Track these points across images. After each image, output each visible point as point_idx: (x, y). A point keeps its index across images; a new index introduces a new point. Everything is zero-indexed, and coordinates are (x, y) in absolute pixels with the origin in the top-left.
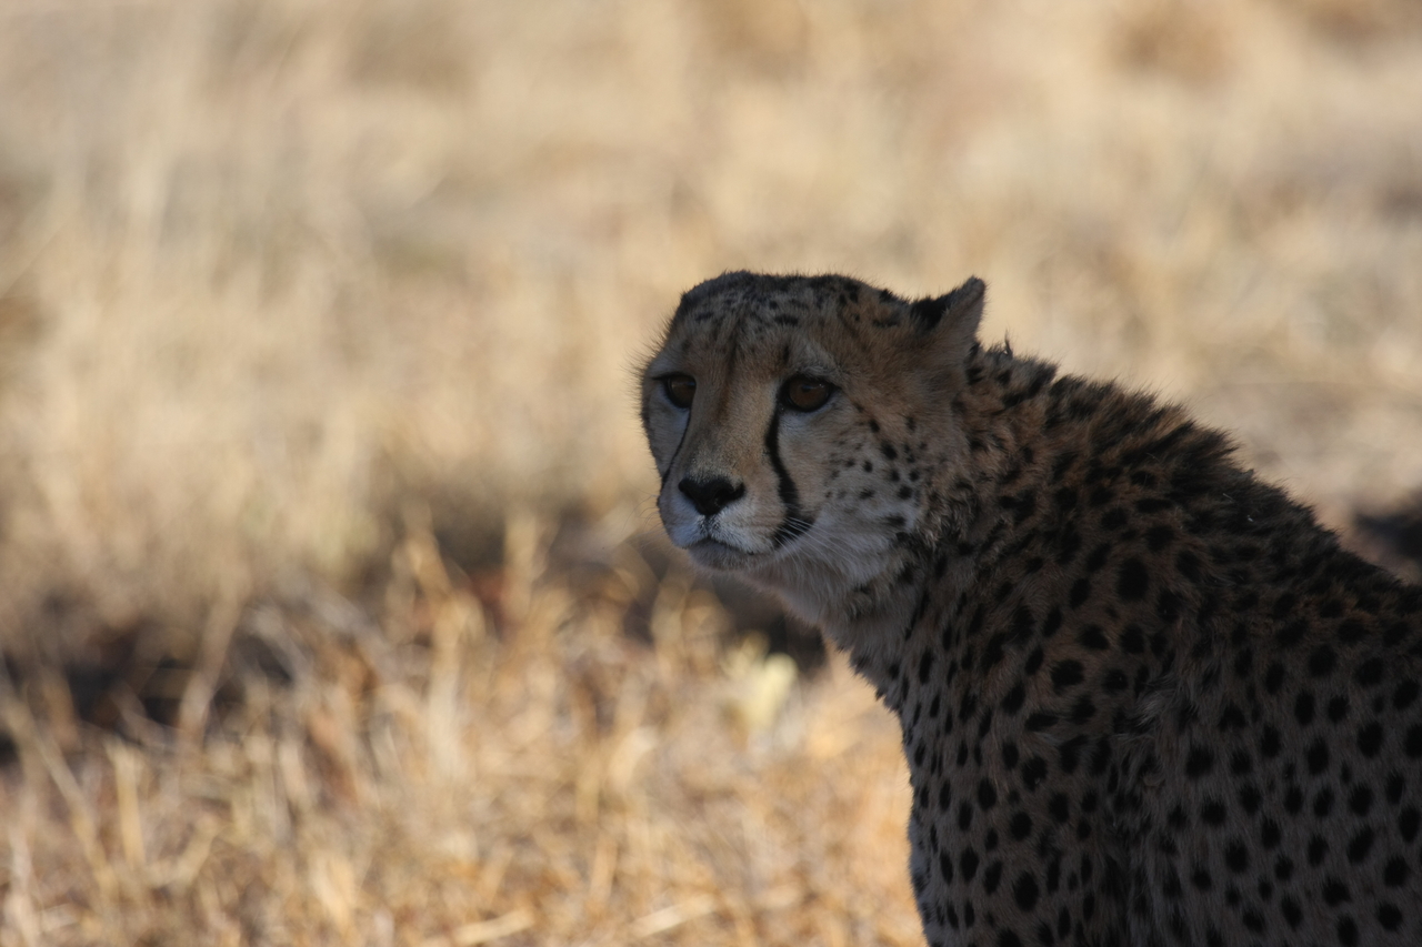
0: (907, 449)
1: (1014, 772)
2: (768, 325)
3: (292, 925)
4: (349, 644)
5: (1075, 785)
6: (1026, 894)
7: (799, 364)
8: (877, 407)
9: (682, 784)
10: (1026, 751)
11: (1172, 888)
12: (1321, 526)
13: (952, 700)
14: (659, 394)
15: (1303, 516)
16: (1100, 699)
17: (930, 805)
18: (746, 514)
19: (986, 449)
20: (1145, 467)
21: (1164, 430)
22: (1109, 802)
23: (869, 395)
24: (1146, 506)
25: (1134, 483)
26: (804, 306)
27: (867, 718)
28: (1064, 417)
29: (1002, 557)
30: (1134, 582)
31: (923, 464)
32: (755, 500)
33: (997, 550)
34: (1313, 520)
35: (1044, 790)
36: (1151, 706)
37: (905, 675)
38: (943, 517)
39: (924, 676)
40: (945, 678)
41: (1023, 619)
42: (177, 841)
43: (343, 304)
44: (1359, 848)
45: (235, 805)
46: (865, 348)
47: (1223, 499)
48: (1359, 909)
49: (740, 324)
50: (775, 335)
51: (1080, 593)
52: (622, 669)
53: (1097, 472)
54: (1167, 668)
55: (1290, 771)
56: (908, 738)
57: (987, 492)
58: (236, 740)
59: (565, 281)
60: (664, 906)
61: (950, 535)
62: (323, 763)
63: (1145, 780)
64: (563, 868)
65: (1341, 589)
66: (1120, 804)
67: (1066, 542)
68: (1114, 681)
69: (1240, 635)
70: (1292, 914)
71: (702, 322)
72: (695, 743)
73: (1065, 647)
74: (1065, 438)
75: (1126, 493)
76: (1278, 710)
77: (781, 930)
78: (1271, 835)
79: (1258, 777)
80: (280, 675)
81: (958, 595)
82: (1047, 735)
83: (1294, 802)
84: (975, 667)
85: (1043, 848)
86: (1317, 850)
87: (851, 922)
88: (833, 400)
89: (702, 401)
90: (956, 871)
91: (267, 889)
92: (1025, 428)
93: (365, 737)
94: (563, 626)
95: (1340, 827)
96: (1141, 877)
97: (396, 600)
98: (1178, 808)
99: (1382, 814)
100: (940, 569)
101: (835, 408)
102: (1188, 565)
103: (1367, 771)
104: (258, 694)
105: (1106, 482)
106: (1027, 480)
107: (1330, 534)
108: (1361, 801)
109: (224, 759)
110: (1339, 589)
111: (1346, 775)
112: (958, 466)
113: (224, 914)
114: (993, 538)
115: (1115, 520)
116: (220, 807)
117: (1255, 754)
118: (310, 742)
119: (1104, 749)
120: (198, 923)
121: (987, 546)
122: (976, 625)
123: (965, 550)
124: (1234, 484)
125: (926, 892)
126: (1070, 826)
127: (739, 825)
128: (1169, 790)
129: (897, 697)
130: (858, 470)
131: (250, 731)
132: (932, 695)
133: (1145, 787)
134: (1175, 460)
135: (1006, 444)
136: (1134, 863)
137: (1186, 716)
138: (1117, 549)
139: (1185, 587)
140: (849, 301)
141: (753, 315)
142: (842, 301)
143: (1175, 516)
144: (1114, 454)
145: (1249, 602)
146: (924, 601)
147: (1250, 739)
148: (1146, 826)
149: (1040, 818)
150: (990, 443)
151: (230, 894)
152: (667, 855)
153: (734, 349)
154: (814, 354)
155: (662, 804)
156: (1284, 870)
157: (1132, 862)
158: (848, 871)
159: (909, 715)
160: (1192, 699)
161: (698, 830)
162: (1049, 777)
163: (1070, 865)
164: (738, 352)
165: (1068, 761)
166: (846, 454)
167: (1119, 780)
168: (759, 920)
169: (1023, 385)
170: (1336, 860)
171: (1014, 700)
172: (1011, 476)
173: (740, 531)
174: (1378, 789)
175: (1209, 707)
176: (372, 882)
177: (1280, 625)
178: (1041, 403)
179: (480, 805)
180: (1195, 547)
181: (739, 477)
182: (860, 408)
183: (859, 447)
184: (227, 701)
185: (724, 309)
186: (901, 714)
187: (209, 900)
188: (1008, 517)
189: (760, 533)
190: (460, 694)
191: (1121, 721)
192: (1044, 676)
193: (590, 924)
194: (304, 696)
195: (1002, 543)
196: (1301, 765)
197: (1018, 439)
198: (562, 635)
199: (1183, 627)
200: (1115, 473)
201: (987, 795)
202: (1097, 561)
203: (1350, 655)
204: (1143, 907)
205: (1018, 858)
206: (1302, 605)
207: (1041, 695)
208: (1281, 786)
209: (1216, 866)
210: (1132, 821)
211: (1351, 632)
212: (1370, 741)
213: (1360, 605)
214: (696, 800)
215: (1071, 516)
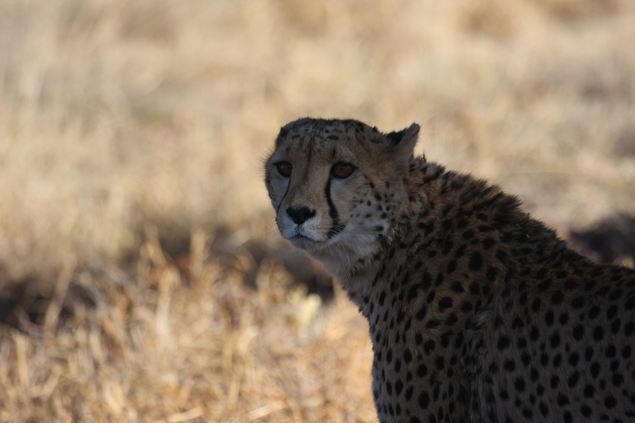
0: (386, 196)
1: (420, 346)
2: (325, 140)
3: (95, 414)
4: (121, 289)
5: (447, 353)
6: (424, 401)
7: (340, 157)
8: (373, 177)
9: (270, 351)
10: (426, 337)
11: (490, 399)
12: (559, 238)
13: (394, 313)
14: (275, 171)
15: (552, 234)
16: (460, 315)
17: (382, 360)
18: (316, 224)
19: (415, 201)
20: (482, 212)
21: (491, 196)
22: (462, 360)
23: (370, 171)
24: (483, 229)
25: (478, 218)
26: (341, 132)
27: (353, 322)
28: (448, 189)
29: (418, 250)
30: (476, 262)
31: (392, 203)
32: (320, 218)
33: (416, 247)
34: (556, 236)
35: (433, 355)
36: (482, 317)
37: (372, 302)
38: (396, 230)
39: (381, 303)
40: (391, 303)
41: (427, 278)
42: (44, 377)
43: (118, 136)
44: (573, 380)
45: (70, 360)
46: (368, 151)
47: (516, 227)
48: (573, 408)
49: (313, 140)
50: (329, 144)
51: (452, 267)
52: (243, 301)
53: (461, 212)
54: (490, 301)
55: (543, 346)
56: (372, 330)
57: (414, 221)
58: (71, 332)
59: (218, 127)
60: (262, 406)
61: (397, 239)
62: (109, 342)
63: (479, 350)
64: (216, 389)
65: (567, 266)
66: (467, 361)
67: (446, 244)
68: (466, 307)
69: (522, 286)
70: (544, 410)
71: (295, 139)
72: (276, 334)
73: (444, 291)
74: (449, 199)
75: (474, 223)
76: (538, 319)
77: (314, 417)
78: (535, 375)
79: (529, 349)
80: (90, 302)
81: (398, 267)
82: (435, 330)
83: (544, 360)
84: (405, 299)
85: (432, 381)
86: (555, 381)
87: (345, 413)
88: (354, 173)
89: (296, 174)
90: (393, 390)
91: (84, 399)
92: (431, 193)
93: (128, 330)
94: (217, 281)
95: (564, 371)
96: (476, 394)
97: (142, 269)
98: (494, 363)
99: (583, 365)
100: (392, 254)
101: (355, 177)
102: (501, 255)
103: (577, 347)
104: (80, 311)
105: (465, 217)
106: (431, 216)
107: (563, 242)
108: (574, 360)
109: (65, 340)
110: (566, 266)
111: (568, 348)
112: (404, 208)
113: (65, 410)
114: (415, 241)
115: (469, 235)
116: (63, 361)
117: (528, 339)
118: (103, 332)
119: (461, 336)
120: (53, 413)
121: (412, 245)
122: (406, 280)
123: (403, 246)
124: (521, 220)
125: (379, 399)
126: (444, 371)
127: (295, 370)
128: (490, 355)
129: (368, 311)
130: (365, 205)
131: (77, 328)
132: (385, 312)
133: (479, 354)
134: (495, 209)
135: (423, 200)
136: (473, 387)
137: (498, 322)
138: (469, 248)
139: (500, 265)
140: (360, 131)
141: (318, 136)
142: (357, 130)
143: (496, 234)
144: (469, 206)
145: (527, 272)
146: (383, 269)
147: (526, 332)
148: (479, 371)
149: (431, 367)
150: (417, 199)
151: (67, 401)
152: (263, 384)
153: (310, 151)
154: (346, 153)
155: (261, 361)
156: (540, 390)
157: (472, 387)
158: (344, 391)
159: (373, 320)
160: (501, 314)
161: (277, 372)
162: (436, 349)
163: (444, 388)
164: (313, 153)
165: (445, 342)
166: (359, 197)
167: (467, 350)
168: (304, 412)
169: (432, 174)
170: (563, 386)
171: (421, 314)
172: (425, 214)
173: (313, 231)
174: (582, 354)
175: (508, 318)
176: (131, 395)
177: (539, 282)
178: (439, 183)
179: (179, 362)
180: (504, 248)
181: (313, 207)
182: (366, 177)
183: (365, 195)
184: (66, 314)
185: (305, 133)
186: (369, 319)
187: (58, 403)
188: (422, 232)
189: (322, 232)
190: (170, 311)
191: (469, 324)
192: (435, 304)
193: (228, 414)
194: (102, 312)
195: (419, 244)
196: (548, 343)
197: (428, 198)
198: (216, 285)
199: (498, 283)
200: (470, 213)
201: (408, 356)
202: (460, 253)
203: (569, 295)
204: (476, 407)
205: (421, 385)
206: (549, 273)
207: (433, 313)
208: (539, 353)
209: (511, 389)
210: (473, 369)
211: (571, 285)
212: (578, 333)
213: (575, 273)
214: (276, 359)
215: (449, 232)
